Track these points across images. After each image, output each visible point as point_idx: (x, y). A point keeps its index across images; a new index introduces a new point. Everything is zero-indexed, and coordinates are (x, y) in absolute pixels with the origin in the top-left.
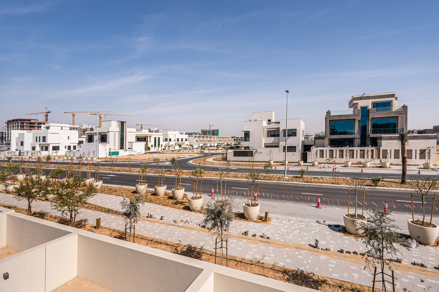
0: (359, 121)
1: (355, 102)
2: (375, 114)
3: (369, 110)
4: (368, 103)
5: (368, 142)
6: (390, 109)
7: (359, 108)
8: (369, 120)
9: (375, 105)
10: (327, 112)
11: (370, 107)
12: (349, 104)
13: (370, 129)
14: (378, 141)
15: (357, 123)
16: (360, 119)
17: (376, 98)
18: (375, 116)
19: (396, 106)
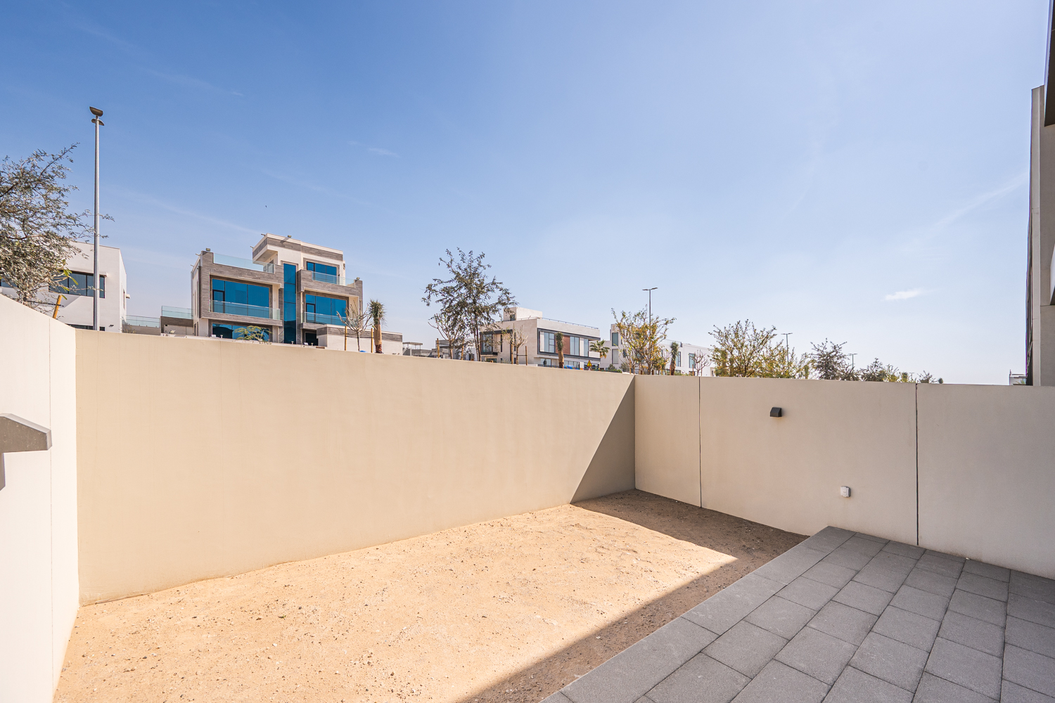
0: (280, 290)
1: (270, 247)
2: (312, 284)
3: (299, 273)
4: (298, 259)
5: (299, 337)
6: (336, 281)
7: (279, 264)
8: (300, 293)
9: (311, 266)
10: (204, 253)
11: (301, 267)
12: (255, 253)
13: (302, 312)
14: (317, 337)
15: (275, 296)
16: (282, 286)
17: (312, 253)
18: (311, 287)
19: (345, 279)
